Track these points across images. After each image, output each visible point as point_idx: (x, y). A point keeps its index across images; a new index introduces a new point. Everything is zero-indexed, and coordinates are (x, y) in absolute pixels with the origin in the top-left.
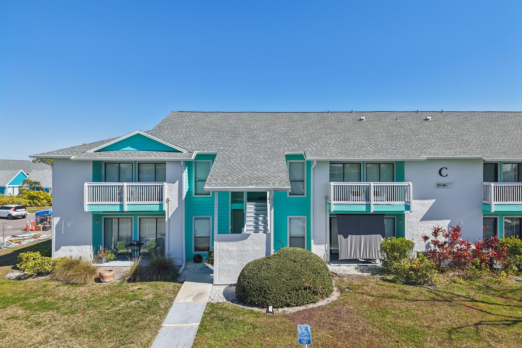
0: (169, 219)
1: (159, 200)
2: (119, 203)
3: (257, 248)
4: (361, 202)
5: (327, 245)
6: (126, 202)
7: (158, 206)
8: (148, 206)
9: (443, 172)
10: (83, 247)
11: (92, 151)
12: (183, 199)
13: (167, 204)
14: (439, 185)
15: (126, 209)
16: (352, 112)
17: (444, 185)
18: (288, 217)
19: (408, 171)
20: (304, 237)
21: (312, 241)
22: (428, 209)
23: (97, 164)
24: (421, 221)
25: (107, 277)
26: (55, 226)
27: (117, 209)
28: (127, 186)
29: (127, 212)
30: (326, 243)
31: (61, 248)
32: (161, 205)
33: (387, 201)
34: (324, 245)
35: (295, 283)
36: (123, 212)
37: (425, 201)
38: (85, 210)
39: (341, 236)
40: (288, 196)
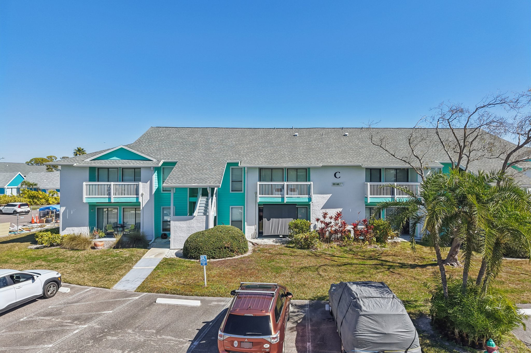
0: (143, 208)
1: (136, 195)
2: (108, 196)
3: (199, 225)
4: (278, 196)
5: (256, 226)
6: (113, 196)
7: (135, 198)
8: (128, 198)
9: (338, 175)
10: (82, 228)
11: (88, 160)
12: (153, 194)
13: (142, 197)
14: (334, 184)
15: (113, 201)
16: (293, 128)
17: (338, 184)
18: (231, 207)
19: (313, 175)
20: (242, 221)
21: (246, 223)
22: (327, 200)
23: (92, 169)
24: (321, 209)
25: (99, 245)
26: (62, 213)
27: (107, 201)
28: (114, 185)
29: (114, 203)
30: (256, 224)
31: (66, 229)
32: (137, 198)
33: (299, 195)
34: (254, 226)
35: (218, 244)
36: (111, 203)
37: (324, 195)
38: (83, 202)
39: (266, 219)
40: (231, 192)
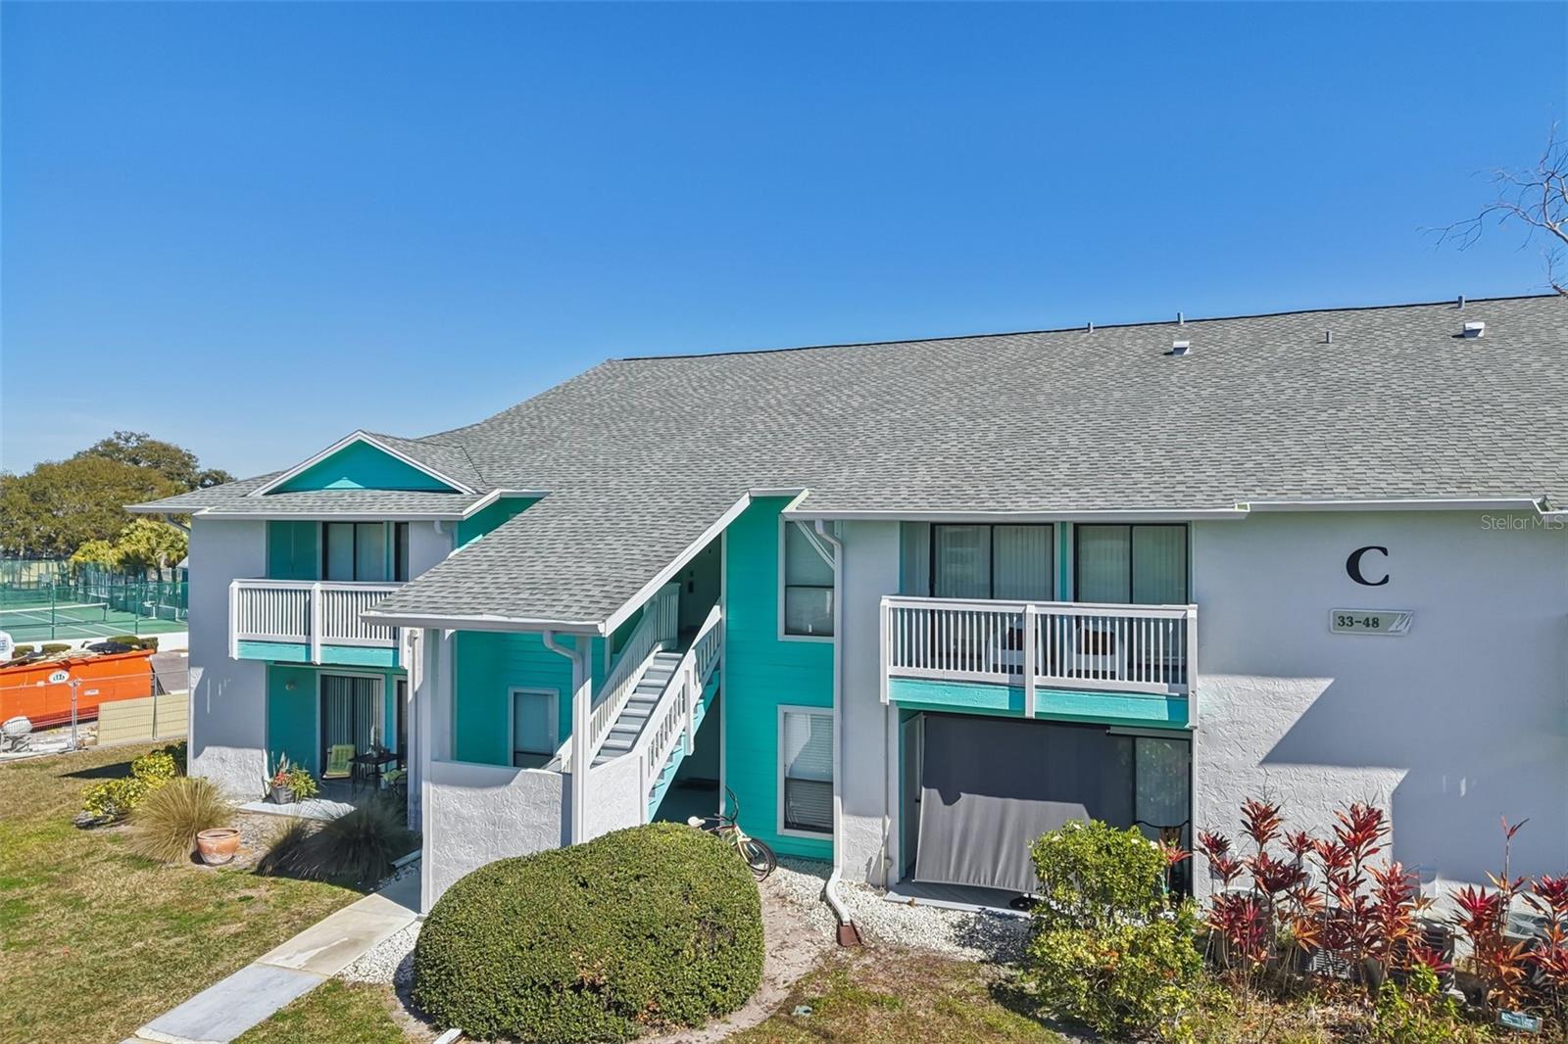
0: (416, 694)
2: (304, 638)
3: (536, 818)
4: (991, 676)
5: (888, 822)
6: (318, 638)
8: (368, 651)
9: (1369, 566)
10: (251, 753)
11: (259, 493)
13: (411, 649)
14: (1345, 621)
15: (317, 657)
17: (1373, 623)
18: (782, 709)
20: (831, 784)
21: (837, 800)
24: (1263, 764)
26: (192, 692)
27: (299, 655)
28: (322, 591)
29: (322, 665)
30: (887, 813)
31: (204, 752)
32: (398, 652)
36: (311, 664)
38: (230, 656)
39: (935, 792)
40: (781, 637)
